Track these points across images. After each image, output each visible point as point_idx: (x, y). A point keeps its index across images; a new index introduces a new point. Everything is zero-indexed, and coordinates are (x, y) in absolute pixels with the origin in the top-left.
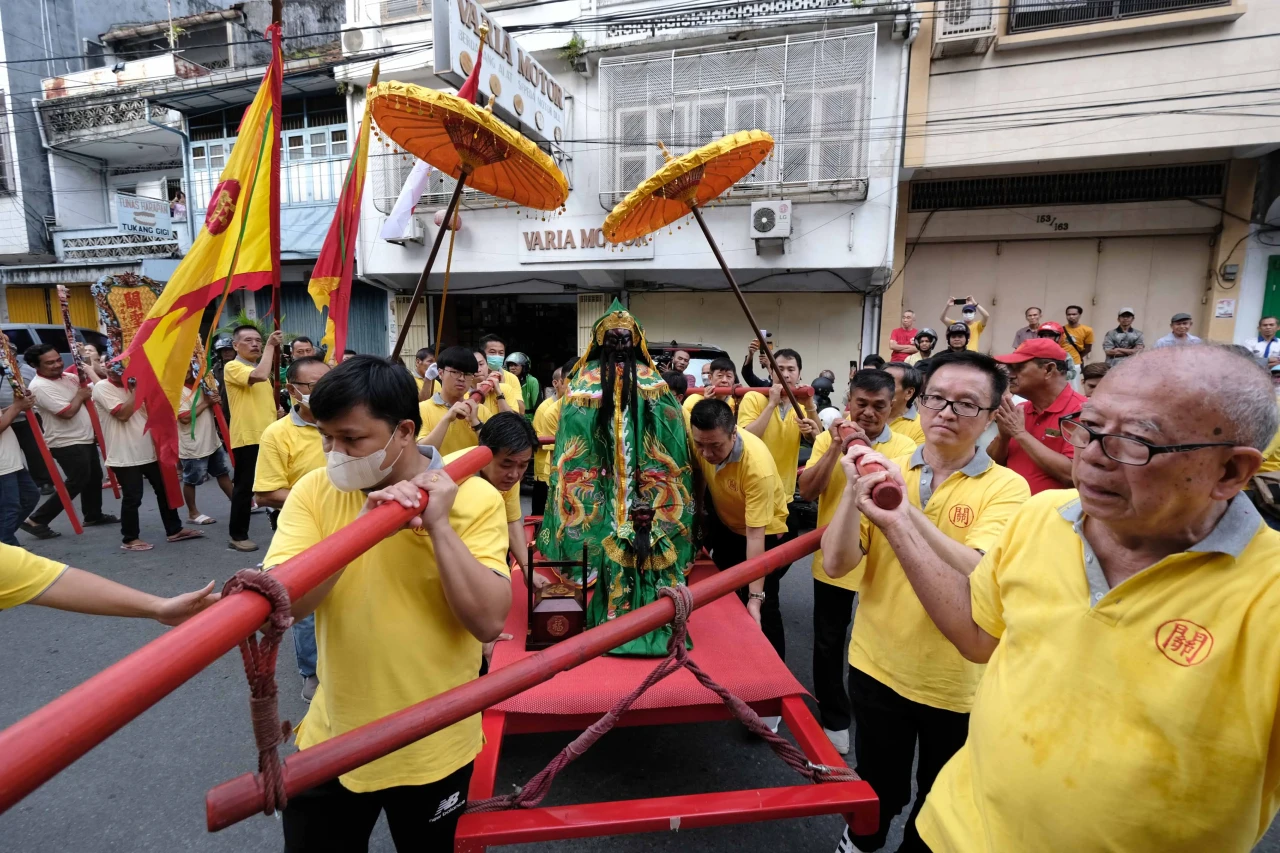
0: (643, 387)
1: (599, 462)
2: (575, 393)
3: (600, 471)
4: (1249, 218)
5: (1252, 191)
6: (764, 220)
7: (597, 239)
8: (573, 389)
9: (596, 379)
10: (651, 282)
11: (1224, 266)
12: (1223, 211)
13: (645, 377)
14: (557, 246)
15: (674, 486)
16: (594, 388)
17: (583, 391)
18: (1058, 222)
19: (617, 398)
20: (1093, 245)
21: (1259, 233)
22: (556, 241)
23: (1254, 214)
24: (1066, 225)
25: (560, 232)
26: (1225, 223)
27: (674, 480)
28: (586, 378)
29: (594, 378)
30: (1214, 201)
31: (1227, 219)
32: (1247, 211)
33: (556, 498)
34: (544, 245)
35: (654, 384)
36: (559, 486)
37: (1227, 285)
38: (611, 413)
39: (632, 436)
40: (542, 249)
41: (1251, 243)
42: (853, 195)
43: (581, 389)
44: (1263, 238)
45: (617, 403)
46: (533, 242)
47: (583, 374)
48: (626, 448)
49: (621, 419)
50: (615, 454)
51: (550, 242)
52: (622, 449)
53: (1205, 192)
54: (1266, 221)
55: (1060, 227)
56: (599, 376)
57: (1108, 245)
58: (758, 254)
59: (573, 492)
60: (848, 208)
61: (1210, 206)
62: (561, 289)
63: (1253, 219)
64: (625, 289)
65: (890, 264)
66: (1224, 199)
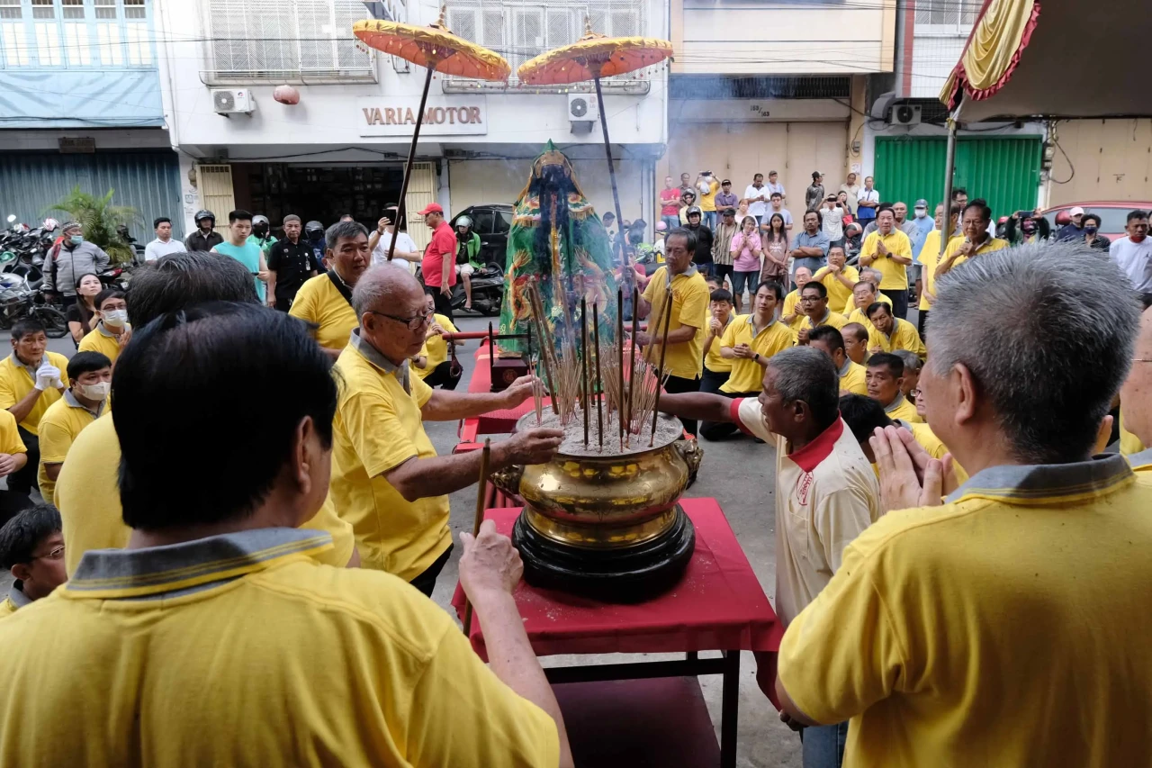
0: (574, 210)
1: (540, 269)
2: (518, 217)
3: (541, 276)
4: (863, 112)
5: (864, 95)
6: (579, 108)
7: (435, 117)
8: (518, 214)
9: (536, 205)
10: (468, 152)
11: (853, 142)
12: (851, 107)
13: (575, 202)
14: (397, 121)
15: (599, 287)
16: (534, 212)
17: (526, 215)
18: (763, 110)
19: (553, 220)
20: (784, 126)
21: (869, 121)
22: (396, 118)
23: (866, 111)
24: (768, 113)
25: (400, 110)
26: (853, 116)
27: (599, 281)
28: (528, 204)
29: (533, 204)
30: (845, 101)
31: (854, 113)
32: (862, 108)
33: (508, 299)
34: (385, 121)
35: (581, 207)
36: (511, 289)
37: (856, 154)
38: (549, 232)
39: (565, 250)
40: (382, 124)
41: (865, 128)
42: (637, 90)
43: (525, 213)
44: (871, 125)
45: (553, 224)
46: (373, 117)
47: (526, 201)
48: (561, 258)
49: (555, 235)
50: (552, 263)
51: (390, 117)
52: (558, 258)
53: (841, 95)
54: (873, 113)
55: (764, 114)
56: (538, 203)
57: (792, 127)
58: (572, 132)
59: (521, 292)
60: (636, 100)
61: (844, 104)
62: (382, 158)
63: (866, 114)
64: (444, 157)
65: (665, 141)
66: (851, 99)
